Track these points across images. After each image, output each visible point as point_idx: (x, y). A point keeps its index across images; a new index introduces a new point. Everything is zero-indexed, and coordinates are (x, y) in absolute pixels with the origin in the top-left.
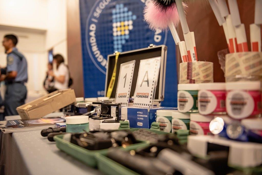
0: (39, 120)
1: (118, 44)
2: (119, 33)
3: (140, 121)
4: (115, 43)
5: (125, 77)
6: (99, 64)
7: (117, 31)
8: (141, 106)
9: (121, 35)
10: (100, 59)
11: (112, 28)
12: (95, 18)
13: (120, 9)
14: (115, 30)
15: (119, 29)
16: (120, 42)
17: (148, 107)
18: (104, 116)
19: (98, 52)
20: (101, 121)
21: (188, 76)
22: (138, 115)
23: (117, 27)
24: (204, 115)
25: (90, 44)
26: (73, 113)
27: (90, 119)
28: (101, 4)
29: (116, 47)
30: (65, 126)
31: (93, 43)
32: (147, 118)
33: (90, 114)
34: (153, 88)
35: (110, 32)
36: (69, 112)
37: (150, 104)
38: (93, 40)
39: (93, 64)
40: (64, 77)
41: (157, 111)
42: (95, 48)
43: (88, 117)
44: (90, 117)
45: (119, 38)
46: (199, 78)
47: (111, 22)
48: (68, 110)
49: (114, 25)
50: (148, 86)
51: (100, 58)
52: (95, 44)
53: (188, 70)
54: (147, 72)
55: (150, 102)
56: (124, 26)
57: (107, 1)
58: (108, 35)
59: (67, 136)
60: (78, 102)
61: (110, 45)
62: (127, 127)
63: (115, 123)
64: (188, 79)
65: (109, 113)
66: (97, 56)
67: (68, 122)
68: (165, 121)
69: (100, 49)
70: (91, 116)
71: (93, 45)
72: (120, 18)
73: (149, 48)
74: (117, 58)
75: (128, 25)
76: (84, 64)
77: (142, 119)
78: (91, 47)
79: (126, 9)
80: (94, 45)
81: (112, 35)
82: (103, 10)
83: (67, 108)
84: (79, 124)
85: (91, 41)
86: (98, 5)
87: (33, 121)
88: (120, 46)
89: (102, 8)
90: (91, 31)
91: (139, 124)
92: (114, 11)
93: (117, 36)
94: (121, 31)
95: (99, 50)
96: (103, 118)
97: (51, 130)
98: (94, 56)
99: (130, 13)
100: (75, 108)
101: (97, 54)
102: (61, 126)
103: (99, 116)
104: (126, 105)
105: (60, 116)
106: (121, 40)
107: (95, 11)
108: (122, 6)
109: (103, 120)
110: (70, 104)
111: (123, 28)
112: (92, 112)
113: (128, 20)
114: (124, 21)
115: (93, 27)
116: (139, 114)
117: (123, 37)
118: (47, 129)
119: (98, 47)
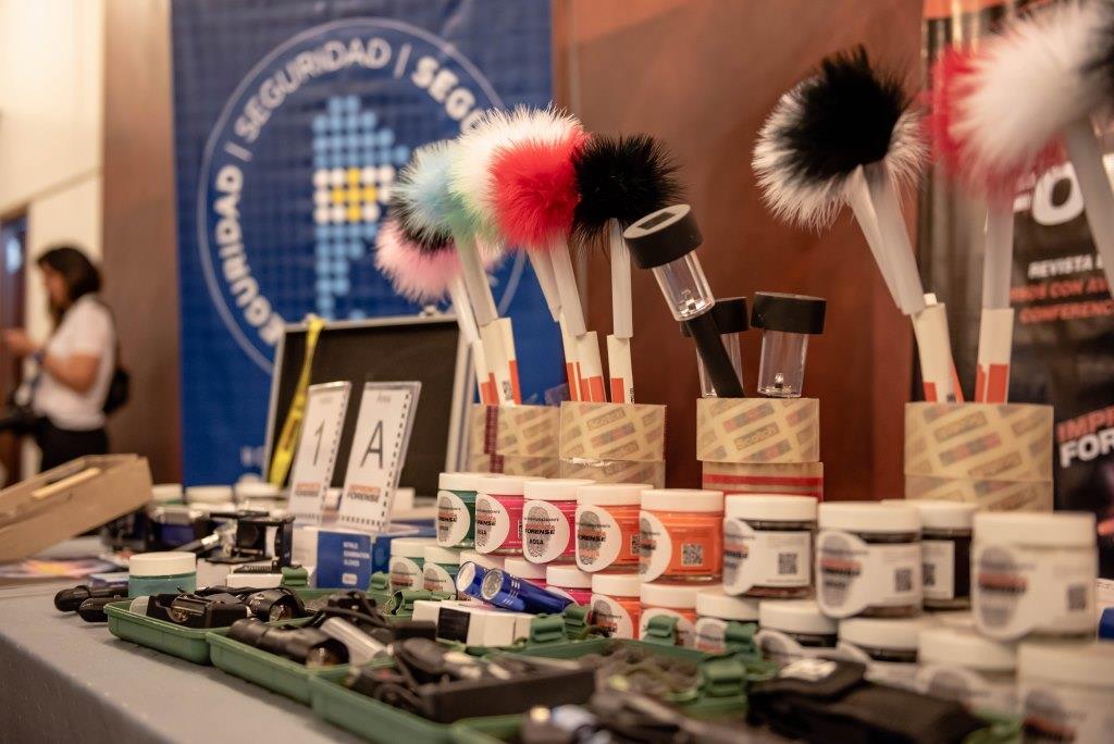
0: (25, 567)
1: (332, 259)
2: (339, 214)
3: (351, 570)
4: (323, 250)
5: (320, 430)
6: (253, 333)
7: (331, 205)
8: (359, 525)
9: (347, 223)
10: (258, 312)
11: (309, 190)
12: (241, 141)
13: (344, 114)
14: (322, 197)
15: (339, 196)
16: (340, 250)
17: (376, 528)
18: (243, 555)
19: (250, 285)
20: (234, 567)
21: (487, 443)
22: (346, 554)
23: (330, 188)
24: (483, 555)
25: (215, 248)
26: (141, 545)
27: (201, 562)
28: (267, 85)
29: (323, 267)
30: (126, 583)
31: (227, 245)
32: (368, 560)
33: (202, 547)
34: (394, 474)
35: (301, 205)
36: (126, 537)
37: (383, 520)
38: (230, 234)
39: (227, 334)
40: (95, 363)
41: (393, 542)
42: (236, 268)
43: (193, 555)
44: (198, 557)
45: (339, 232)
46: (516, 452)
47: (309, 164)
48: (122, 532)
49: (321, 178)
50: (381, 465)
51: (258, 310)
52: (236, 249)
53: (488, 427)
54: (380, 425)
55: (383, 514)
56: (362, 186)
57: (293, 76)
58: (293, 217)
59: (141, 601)
60: (160, 503)
61: (303, 261)
62: (303, 585)
63: (269, 575)
64: (487, 451)
65: (261, 544)
66: (243, 300)
67: (134, 571)
68: (410, 571)
69: (258, 271)
70: (203, 554)
71: (226, 252)
72: (345, 151)
73: (422, 318)
74: (312, 340)
75: (378, 185)
76: (188, 332)
77: (356, 563)
78: (218, 263)
79: (369, 119)
80: (234, 256)
81: (309, 219)
82: (276, 112)
83: (120, 523)
84: (167, 577)
85: (222, 238)
86: (254, 88)
87: (9, 568)
88: (341, 267)
89: (274, 103)
90: (224, 194)
91: (347, 579)
92: (320, 123)
93: (331, 224)
94: (346, 205)
95: (253, 274)
96: (242, 559)
97: (84, 592)
98: (231, 299)
99: (386, 137)
100: (149, 525)
101: (244, 291)
102: (110, 584)
103: (229, 555)
104: (314, 521)
105: (94, 554)
106: (347, 240)
107: (239, 111)
108: (352, 103)
109: (241, 566)
110: (131, 513)
111: (354, 195)
112: (208, 541)
113: (377, 165)
114: (361, 166)
115: (230, 180)
116: (349, 549)
117: (355, 232)
118: (72, 591)
119: (248, 262)
